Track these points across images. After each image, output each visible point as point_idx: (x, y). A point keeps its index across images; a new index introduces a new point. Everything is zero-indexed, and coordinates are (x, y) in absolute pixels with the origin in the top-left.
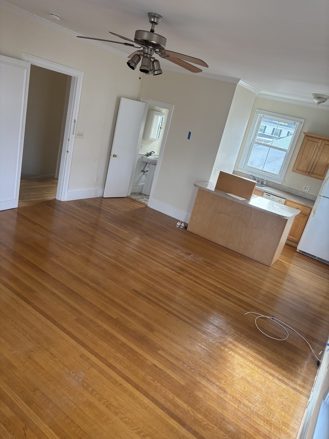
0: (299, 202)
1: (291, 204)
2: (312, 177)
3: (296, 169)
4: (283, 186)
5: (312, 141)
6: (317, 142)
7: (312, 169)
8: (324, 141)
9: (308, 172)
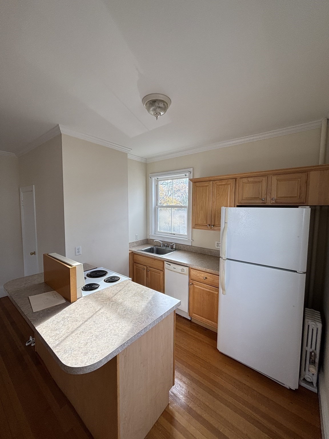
0: (205, 269)
1: (196, 273)
2: (214, 230)
3: (196, 224)
4: (193, 247)
5: (201, 186)
6: (207, 186)
7: (213, 220)
8: (214, 182)
9: (209, 225)
